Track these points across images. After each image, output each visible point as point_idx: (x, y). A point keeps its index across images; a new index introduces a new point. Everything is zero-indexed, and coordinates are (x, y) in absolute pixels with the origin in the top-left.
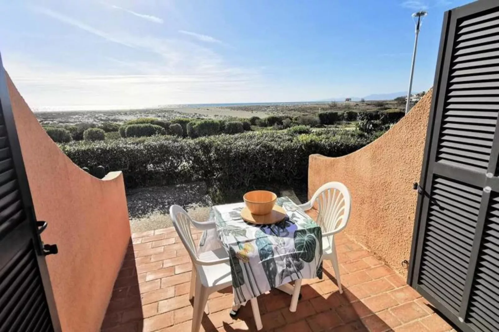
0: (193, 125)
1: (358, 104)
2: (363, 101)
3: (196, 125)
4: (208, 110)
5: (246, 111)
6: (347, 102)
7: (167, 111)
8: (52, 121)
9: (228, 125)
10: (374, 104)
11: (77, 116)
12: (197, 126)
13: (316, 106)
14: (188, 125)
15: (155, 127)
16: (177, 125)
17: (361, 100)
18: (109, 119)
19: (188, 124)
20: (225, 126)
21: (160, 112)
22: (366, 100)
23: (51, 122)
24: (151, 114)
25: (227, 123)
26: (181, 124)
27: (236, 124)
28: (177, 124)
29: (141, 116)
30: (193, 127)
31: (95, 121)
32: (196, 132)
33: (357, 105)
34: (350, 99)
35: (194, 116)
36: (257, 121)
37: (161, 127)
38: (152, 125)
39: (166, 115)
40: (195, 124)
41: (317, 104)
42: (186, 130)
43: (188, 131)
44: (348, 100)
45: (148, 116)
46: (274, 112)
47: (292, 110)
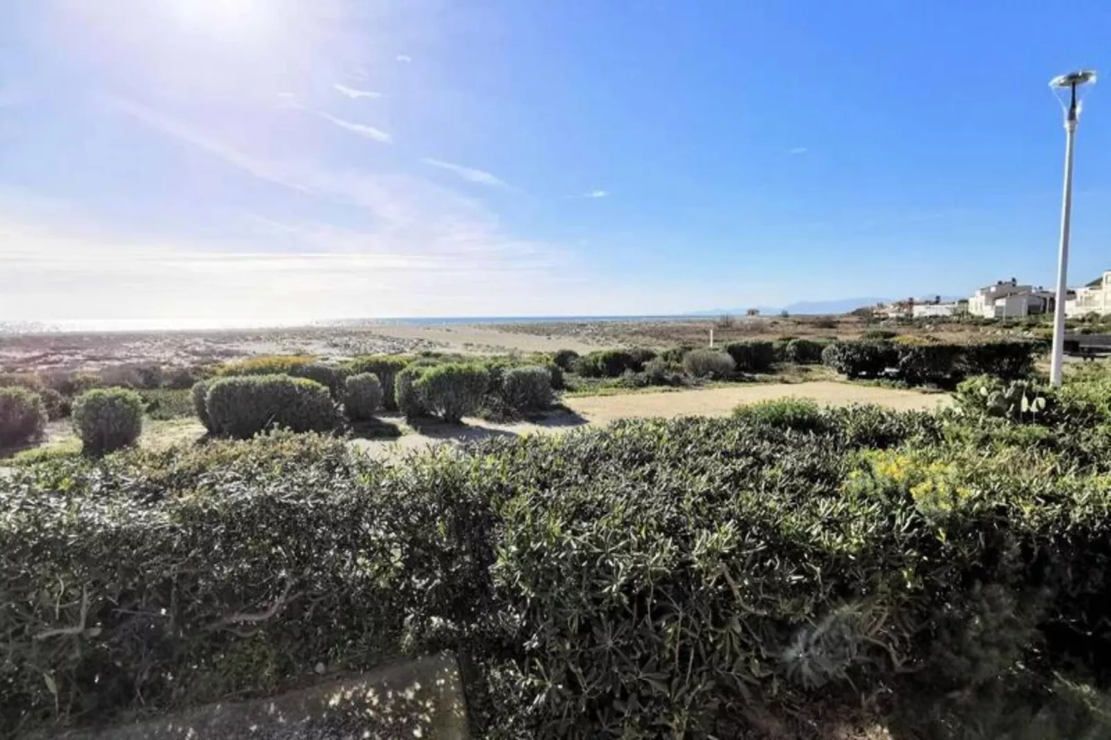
0: (413, 378)
1: (777, 320)
2: (785, 316)
3: (422, 380)
4: (448, 330)
5: (533, 336)
6: (750, 317)
7: (355, 334)
8: (71, 355)
9: (510, 378)
10: (812, 323)
11: (138, 344)
12: (424, 383)
13: (686, 325)
14: (398, 377)
15: (300, 387)
16: (368, 378)
17: (780, 313)
18: (213, 352)
19: (401, 373)
20: (502, 381)
21: (336, 335)
22: (790, 313)
23: (66, 358)
24: (318, 339)
25: (508, 372)
26: (379, 375)
27: (533, 374)
28: (366, 374)
29: (294, 344)
30: (414, 383)
31: (177, 355)
32: (421, 399)
33: (775, 323)
34: (757, 311)
35: (417, 344)
36: (572, 361)
37: (319, 385)
38: (289, 378)
39: (351, 343)
40: (418, 375)
41: (689, 322)
42: (393, 392)
43: (396, 394)
44: (752, 312)
45: (310, 344)
46: (598, 338)
47: (636, 333)
